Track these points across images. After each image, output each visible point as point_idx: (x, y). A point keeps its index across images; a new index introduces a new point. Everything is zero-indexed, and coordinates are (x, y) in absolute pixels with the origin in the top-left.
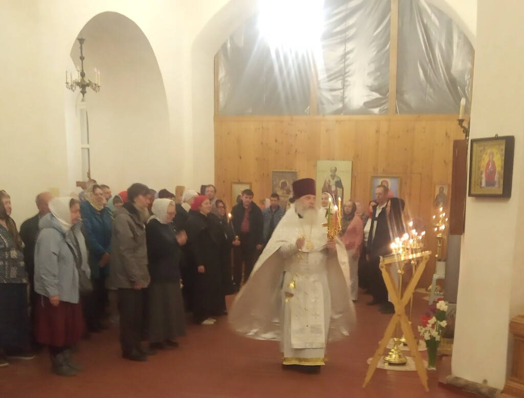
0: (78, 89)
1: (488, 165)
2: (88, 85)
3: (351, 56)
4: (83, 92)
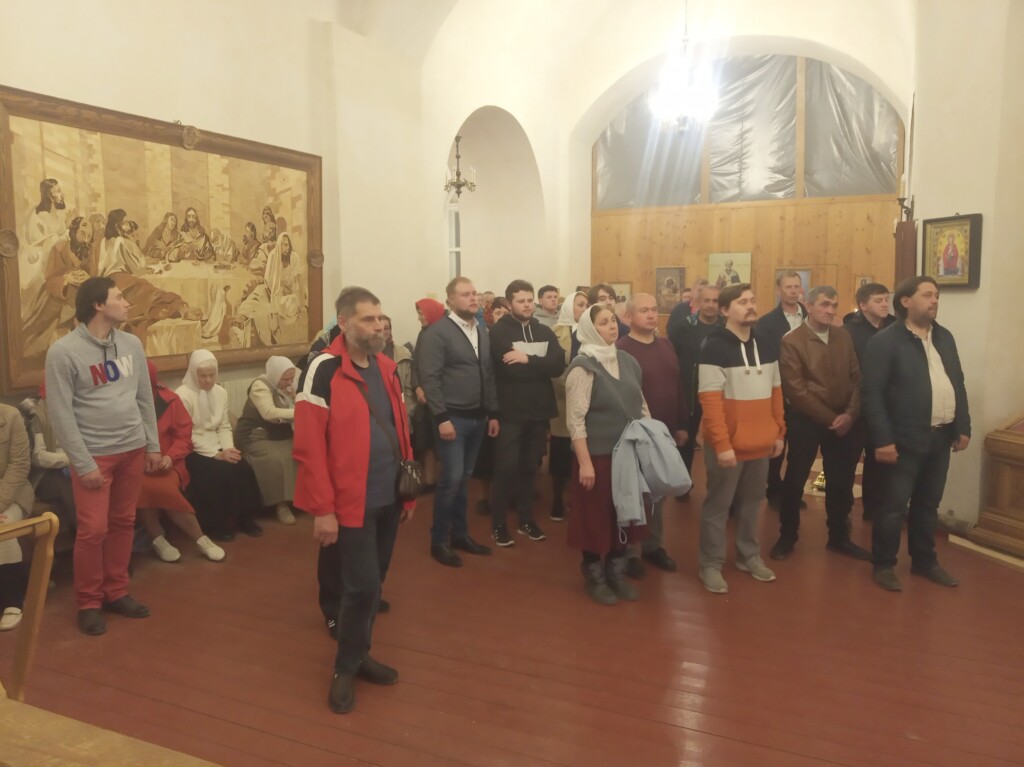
1: (947, 249)
2: (463, 185)
3: (749, 135)
4: (459, 193)
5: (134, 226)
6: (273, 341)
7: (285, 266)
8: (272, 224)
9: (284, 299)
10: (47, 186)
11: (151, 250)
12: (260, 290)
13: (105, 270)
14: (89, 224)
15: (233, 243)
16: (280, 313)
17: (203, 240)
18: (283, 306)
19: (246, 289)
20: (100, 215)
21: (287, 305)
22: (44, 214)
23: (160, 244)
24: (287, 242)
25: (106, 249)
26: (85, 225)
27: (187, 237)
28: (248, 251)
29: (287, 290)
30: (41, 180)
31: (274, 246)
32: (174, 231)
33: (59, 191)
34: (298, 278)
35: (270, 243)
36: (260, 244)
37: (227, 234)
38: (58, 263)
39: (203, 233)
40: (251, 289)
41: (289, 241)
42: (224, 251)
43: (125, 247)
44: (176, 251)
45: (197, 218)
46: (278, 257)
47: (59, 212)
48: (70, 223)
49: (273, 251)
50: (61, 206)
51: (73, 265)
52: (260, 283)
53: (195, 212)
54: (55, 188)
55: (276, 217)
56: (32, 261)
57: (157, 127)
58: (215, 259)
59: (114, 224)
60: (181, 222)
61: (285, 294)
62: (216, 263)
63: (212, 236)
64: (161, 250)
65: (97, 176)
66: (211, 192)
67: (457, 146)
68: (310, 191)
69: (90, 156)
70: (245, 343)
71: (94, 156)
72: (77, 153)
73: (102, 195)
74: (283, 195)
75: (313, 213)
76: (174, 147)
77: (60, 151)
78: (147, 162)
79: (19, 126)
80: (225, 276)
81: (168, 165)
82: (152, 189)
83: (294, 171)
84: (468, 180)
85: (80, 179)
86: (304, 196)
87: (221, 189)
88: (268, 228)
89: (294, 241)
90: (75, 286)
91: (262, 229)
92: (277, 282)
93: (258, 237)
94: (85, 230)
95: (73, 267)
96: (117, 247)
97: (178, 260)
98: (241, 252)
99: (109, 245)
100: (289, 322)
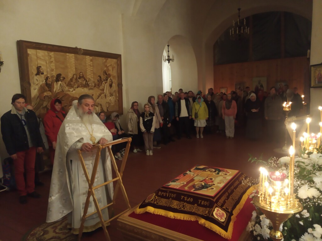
0: (167, 62)
1: (318, 75)
2: (171, 60)
4: (169, 62)
5: (64, 78)
6: (107, 110)
7: (110, 88)
8: (106, 76)
9: (110, 97)
10: (38, 68)
11: (70, 85)
12: (103, 95)
13: (56, 91)
14: (51, 78)
15: (94, 82)
16: (109, 102)
17: (85, 81)
18: (110, 100)
19: (99, 95)
20: (54, 76)
21: (112, 99)
22: (38, 76)
23: (72, 83)
24: (111, 81)
27: (80, 81)
28: (99, 84)
30: (37, 66)
31: (107, 82)
32: (76, 79)
34: (115, 91)
35: (106, 81)
36: (103, 82)
37: (92, 79)
38: (42, 89)
39: (85, 79)
40: (100, 95)
42: (91, 84)
43: (62, 84)
44: (77, 85)
45: (83, 75)
46: (108, 85)
47: (42, 75)
48: (45, 78)
49: (107, 84)
50: (43, 74)
52: (103, 93)
53: (82, 73)
54: (41, 68)
55: (107, 74)
56: (35, 89)
57: (70, 49)
58: (89, 87)
59: (58, 78)
60: (78, 76)
61: (111, 96)
62: (89, 88)
63: (88, 80)
64: (72, 85)
65: (53, 64)
66: (87, 67)
67: (168, 48)
68: (118, 65)
69: (51, 59)
70: (99, 111)
71: (52, 59)
72: (47, 58)
73: (55, 70)
74: (109, 67)
75: (119, 72)
76: (75, 55)
77: (42, 58)
78: (67, 59)
79: (30, 51)
80: (92, 92)
81: (74, 60)
82: (69, 67)
83: (113, 59)
84: (172, 59)
85: (48, 65)
86: (116, 67)
87: (90, 66)
88: (105, 77)
89: (113, 80)
90: (47, 96)
91: (103, 77)
92: (108, 93)
93: (102, 80)
94: (50, 80)
95: (46, 91)
96: (59, 84)
97: (78, 87)
98: (97, 84)
99: (57, 84)
100: (112, 104)
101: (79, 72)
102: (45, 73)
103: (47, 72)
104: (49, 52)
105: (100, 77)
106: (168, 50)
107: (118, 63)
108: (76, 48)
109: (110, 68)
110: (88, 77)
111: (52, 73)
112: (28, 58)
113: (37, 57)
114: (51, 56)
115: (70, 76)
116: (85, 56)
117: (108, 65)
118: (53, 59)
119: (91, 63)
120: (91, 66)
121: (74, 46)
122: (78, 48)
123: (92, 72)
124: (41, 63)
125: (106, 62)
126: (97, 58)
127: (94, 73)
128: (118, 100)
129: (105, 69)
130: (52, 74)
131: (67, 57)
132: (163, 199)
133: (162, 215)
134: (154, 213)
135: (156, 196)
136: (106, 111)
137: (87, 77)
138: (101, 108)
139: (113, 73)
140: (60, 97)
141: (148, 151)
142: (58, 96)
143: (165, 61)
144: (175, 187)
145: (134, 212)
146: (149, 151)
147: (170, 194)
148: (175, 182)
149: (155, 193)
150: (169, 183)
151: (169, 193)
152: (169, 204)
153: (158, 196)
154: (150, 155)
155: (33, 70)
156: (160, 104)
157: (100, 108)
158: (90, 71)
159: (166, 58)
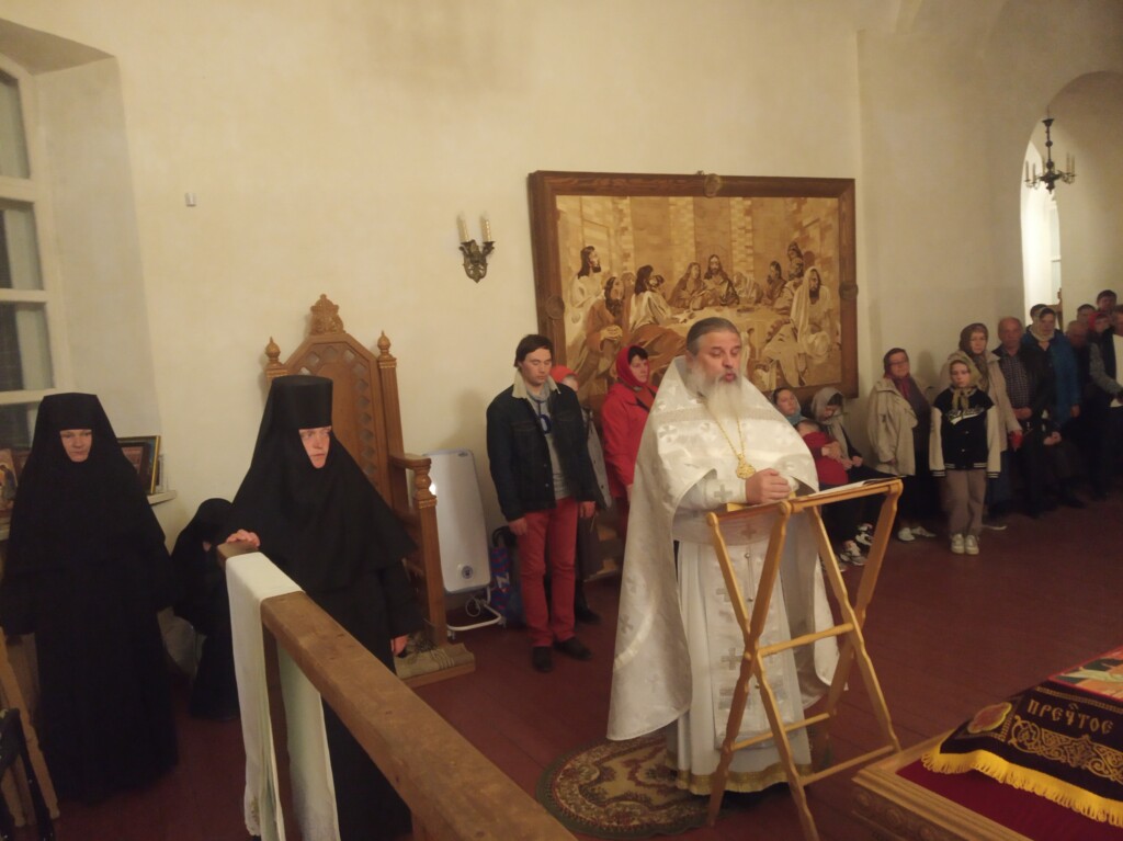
2: (1057, 177)
4: (1050, 188)
5: (660, 280)
6: (801, 382)
7: (813, 303)
8: (798, 260)
9: (812, 337)
10: (586, 253)
11: (677, 301)
12: (785, 330)
13: (635, 323)
14: (621, 284)
15: (756, 285)
16: (808, 353)
17: (726, 285)
18: (812, 346)
19: (771, 330)
20: (631, 273)
21: (817, 342)
22: (584, 278)
23: (685, 294)
24: (815, 277)
25: (636, 303)
26: (617, 284)
27: (710, 284)
28: (772, 292)
29: (816, 327)
30: (582, 249)
31: (800, 283)
32: (698, 280)
33: (596, 256)
34: (828, 313)
35: (796, 280)
36: (785, 283)
37: (750, 277)
38: (596, 320)
39: (726, 278)
40: (776, 329)
41: (818, 276)
42: (746, 293)
43: (653, 300)
44: (700, 298)
45: (719, 264)
46: (805, 294)
47: (597, 276)
48: (605, 284)
49: (800, 288)
50: (597, 270)
51: (608, 322)
52: (786, 323)
53: (717, 257)
54: (593, 253)
55: (803, 252)
56: (575, 320)
57: (680, 181)
58: (738, 303)
59: (643, 280)
60: (705, 271)
61: (813, 332)
62: (740, 307)
63: (735, 281)
64: (685, 299)
65: (628, 237)
66: (734, 236)
67: (1048, 132)
68: (842, 219)
69: (621, 220)
70: (771, 385)
71: (625, 219)
72: (610, 218)
73: (632, 255)
74: (811, 228)
75: (844, 242)
76: (698, 199)
77: (596, 220)
78: (672, 217)
79: (564, 203)
80: (748, 319)
81: (691, 215)
82: (677, 242)
83: (823, 200)
84: (1064, 170)
85: (613, 242)
86: (835, 224)
87: (743, 231)
88: (794, 264)
89: (824, 275)
90: (610, 341)
91: (788, 267)
92: (805, 320)
93: (782, 276)
94: (618, 288)
95: (608, 323)
96: (645, 301)
97: (702, 308)
98: (765, 292)
99: (638, 300)
100: (818, 361)
101: (706, 255)
102: (605, 268)
103: (611, 264)
104: (616, 199)
105: (778, 267)
106: (1046, 141)
107: (844, 209)
108: (699, 177)
109: (814, 232)
110: (736, 269)
111: (625, 264)
112: (559, 222)
113: (583, 219)
114: (621, 211)
115: (679, 270)
116: (725, 199)
117: (805, 223)
118: (627, 221)
119: (749, 219)
120: (747, 231)
121: (692, 171)
122: (707, 172)
123: (750, 251)
124: (594, 236)
125: (799, 210)
126: (767, 200)
127: (757, 256)
128: (841, 346)
129: (796, 235)
130: (625, 269)
131: (672, 208)
132: (1051, 733)
133: (1044, 798)
134: (1009, 782)
135: (1017, 717)
136: (795, 384)
137: (732, 271)
138: (778, 374)
139: (824, 247)
140: (646, 341)
141: (960, 536)
142: (642, 340)
143: (1034, 183)
144: (1107, 693)
145: (919, 764)
146: (965, 536)
147: (1083, 717)
148: (1104, 669)
149: (1013, 703)
150: (1077, 670)
151: (1075, 711)
152: (1077, 758)
153: (1026, 716)
154: (966, 554)
155: (570, 260)
156: (1008, 355)
157: (774, 374)
158: (743, 248)
159: (1040, 171)
